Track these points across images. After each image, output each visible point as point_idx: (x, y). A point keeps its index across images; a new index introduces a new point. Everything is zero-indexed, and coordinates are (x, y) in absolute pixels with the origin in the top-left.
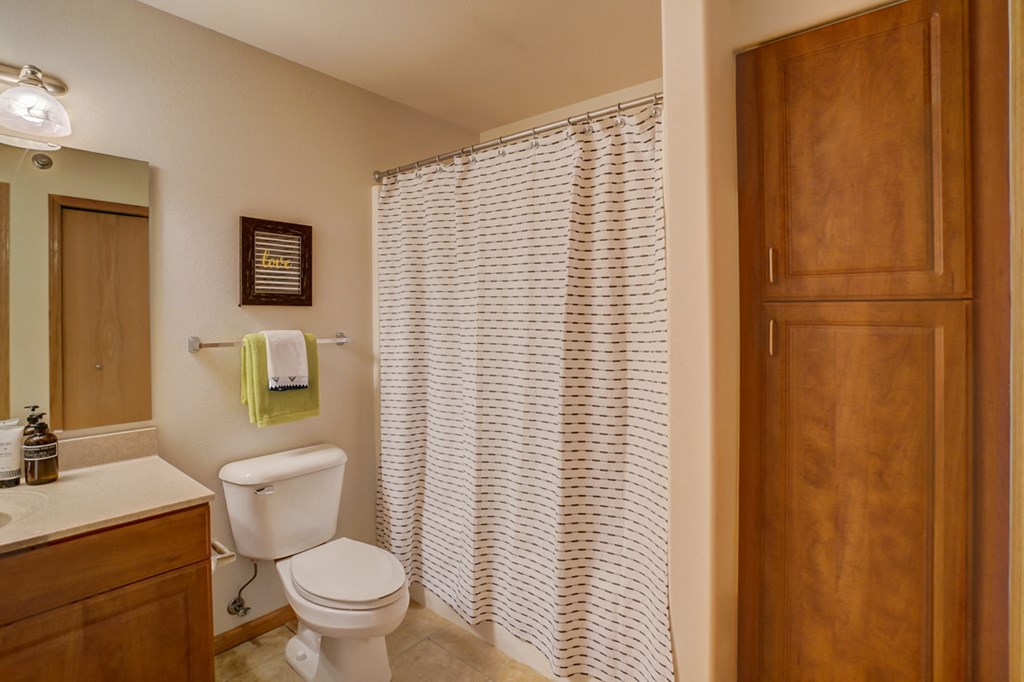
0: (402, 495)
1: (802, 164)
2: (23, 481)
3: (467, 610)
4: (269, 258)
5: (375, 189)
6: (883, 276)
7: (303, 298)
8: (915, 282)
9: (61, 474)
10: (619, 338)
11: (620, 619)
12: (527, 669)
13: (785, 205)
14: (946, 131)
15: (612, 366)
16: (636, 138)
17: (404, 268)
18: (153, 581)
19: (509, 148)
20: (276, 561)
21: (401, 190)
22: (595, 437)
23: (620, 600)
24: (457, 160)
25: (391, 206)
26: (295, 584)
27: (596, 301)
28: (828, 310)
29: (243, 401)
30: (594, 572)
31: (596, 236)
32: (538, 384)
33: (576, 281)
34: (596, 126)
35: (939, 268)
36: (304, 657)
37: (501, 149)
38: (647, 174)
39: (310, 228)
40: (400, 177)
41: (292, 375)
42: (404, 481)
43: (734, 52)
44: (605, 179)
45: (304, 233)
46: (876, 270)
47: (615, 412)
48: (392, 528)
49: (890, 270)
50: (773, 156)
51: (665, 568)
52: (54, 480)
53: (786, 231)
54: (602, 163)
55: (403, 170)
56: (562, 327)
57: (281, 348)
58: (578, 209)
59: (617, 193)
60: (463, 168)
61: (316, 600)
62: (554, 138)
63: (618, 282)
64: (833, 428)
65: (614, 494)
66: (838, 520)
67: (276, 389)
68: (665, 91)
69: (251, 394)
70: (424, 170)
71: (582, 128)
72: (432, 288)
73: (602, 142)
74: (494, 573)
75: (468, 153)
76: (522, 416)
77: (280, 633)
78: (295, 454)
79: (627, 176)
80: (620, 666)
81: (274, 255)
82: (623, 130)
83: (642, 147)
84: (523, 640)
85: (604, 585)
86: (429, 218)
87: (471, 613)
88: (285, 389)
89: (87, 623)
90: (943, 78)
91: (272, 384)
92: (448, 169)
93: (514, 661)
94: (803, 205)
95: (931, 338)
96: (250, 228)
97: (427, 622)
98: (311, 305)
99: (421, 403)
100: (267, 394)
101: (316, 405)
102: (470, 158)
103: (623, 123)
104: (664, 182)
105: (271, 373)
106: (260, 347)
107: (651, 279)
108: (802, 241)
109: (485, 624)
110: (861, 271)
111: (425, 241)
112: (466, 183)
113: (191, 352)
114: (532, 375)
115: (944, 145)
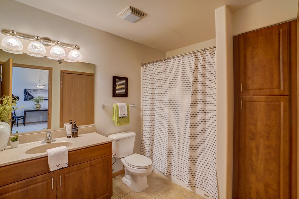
0: (148, 144)
1: (249, 64)
2: (71, 136)
3: (165, 172)
4: (119, 86)
5: (142, 68)
6: (268, 90)
7: (126, 95)
8: (276, 92)
9: (78, 135)
10: (204, 105)
11: (204, 173)
12: (180, 186)
13: (245, 73)
14: (283, 56)
15: (202, 112)
16: (209, 57)
17: (149, 88)
18: (102, 158)
19: (177, 59)
20: (120, 158)
21: (149, 68)
22: (198, 129)
23: (204, 168)
24: (164, 61)
25: (146, 72)
26: (126, 162)
27: (198, 96)
28: (255, 98)
29: (113, 120)
30: (197, 162)
31: (199, 76)
32: (183, 116)
33: (194, 91)
34: (199, 54)
35: (282, 88)
36: (127, 181)
37: (175, 59)
38: (211, 66)
39: (127, 78)
40: (148, 65)
41: (124, 114)
42: (149, 140)
43: (233, 36)
44: (201, 67)
45: (126, 79)
46: (267, 89)
47: (203, 123)
48: (146, 152)
49: (270, 89)
50: (242, 61)
51: (215, 165)
52: (77, 137)
53: (245, 79)
54: (200, 63)
55: (149, 63)
56: (190, 102)
57: (122, 107)
58: (194, 74)
59: (204, 70)
60: (165, 63)
61: (131, 166)
62: (188, 56)
63: (204, 91)
64: (256, 126)
65: (202, 143)
66: (257, 148)
67: (120, 117)
68: (216, 46)
69: (115, 118)
70: (155, 64)
71: (196, 54)
72: (156, 93)
73: (200, 58)
74: (172, 163)
75: (166, 60)
76: (180, 124)
77: (120, 176)
78: (124, 133)
79: (206, 66)
80: (204, 184)
81: (120, 85)
82: (206, 55)
83: (210, 59)
84: (179, 179)
85: (200, 165)
86: (156, 75)
87: (166, 172)
88: (122, 117)
89: (91, 166)
90: (282, 44)
91: (120, 116)
92: (161, 63)
93: (177, 184)
94: (249, 73)
95: (280, 105)
96: (115, 78)
97: (154, 175)
98: (127, 97)
99: (153, 121)
100: (119, 118)
101: (129, 121)
102: (167, 61)
103: (206, 53)
104: (216, 68)
105: (120, 114)
106: (117, 107)
107: (212, 91)
108: (249, 82)
109: (169, 176)
110: (263, 89)
111: (155, 81)
112: (166, 67)
113: (102, 108)
114: (182, 114)
115: (283, 60)
